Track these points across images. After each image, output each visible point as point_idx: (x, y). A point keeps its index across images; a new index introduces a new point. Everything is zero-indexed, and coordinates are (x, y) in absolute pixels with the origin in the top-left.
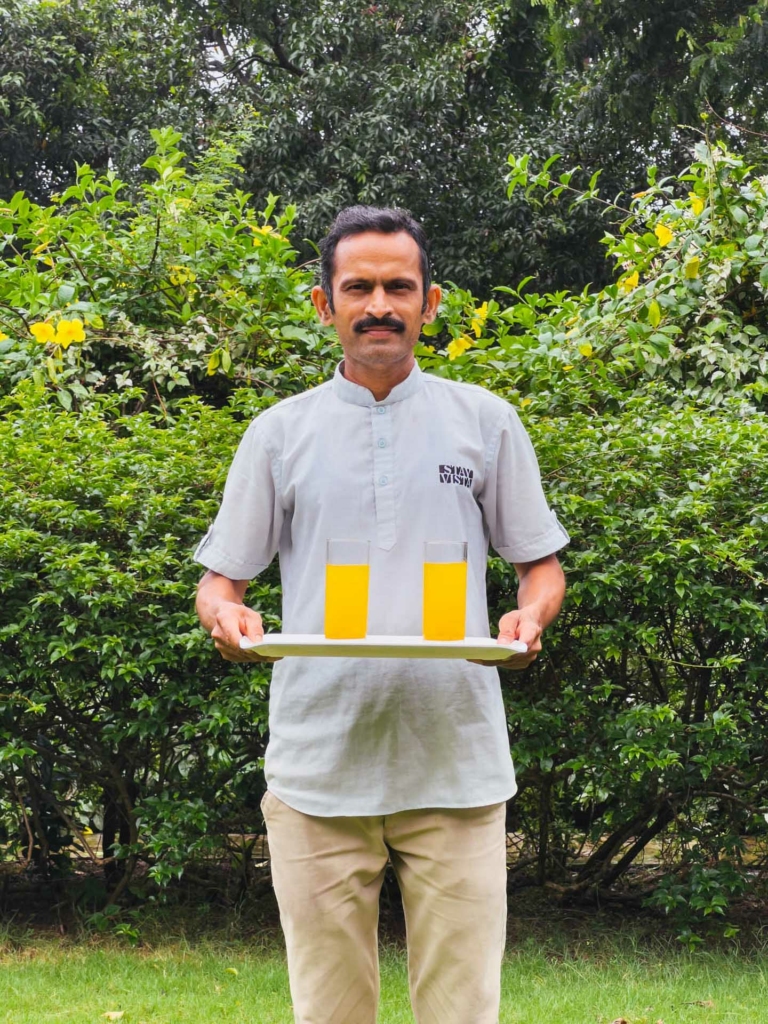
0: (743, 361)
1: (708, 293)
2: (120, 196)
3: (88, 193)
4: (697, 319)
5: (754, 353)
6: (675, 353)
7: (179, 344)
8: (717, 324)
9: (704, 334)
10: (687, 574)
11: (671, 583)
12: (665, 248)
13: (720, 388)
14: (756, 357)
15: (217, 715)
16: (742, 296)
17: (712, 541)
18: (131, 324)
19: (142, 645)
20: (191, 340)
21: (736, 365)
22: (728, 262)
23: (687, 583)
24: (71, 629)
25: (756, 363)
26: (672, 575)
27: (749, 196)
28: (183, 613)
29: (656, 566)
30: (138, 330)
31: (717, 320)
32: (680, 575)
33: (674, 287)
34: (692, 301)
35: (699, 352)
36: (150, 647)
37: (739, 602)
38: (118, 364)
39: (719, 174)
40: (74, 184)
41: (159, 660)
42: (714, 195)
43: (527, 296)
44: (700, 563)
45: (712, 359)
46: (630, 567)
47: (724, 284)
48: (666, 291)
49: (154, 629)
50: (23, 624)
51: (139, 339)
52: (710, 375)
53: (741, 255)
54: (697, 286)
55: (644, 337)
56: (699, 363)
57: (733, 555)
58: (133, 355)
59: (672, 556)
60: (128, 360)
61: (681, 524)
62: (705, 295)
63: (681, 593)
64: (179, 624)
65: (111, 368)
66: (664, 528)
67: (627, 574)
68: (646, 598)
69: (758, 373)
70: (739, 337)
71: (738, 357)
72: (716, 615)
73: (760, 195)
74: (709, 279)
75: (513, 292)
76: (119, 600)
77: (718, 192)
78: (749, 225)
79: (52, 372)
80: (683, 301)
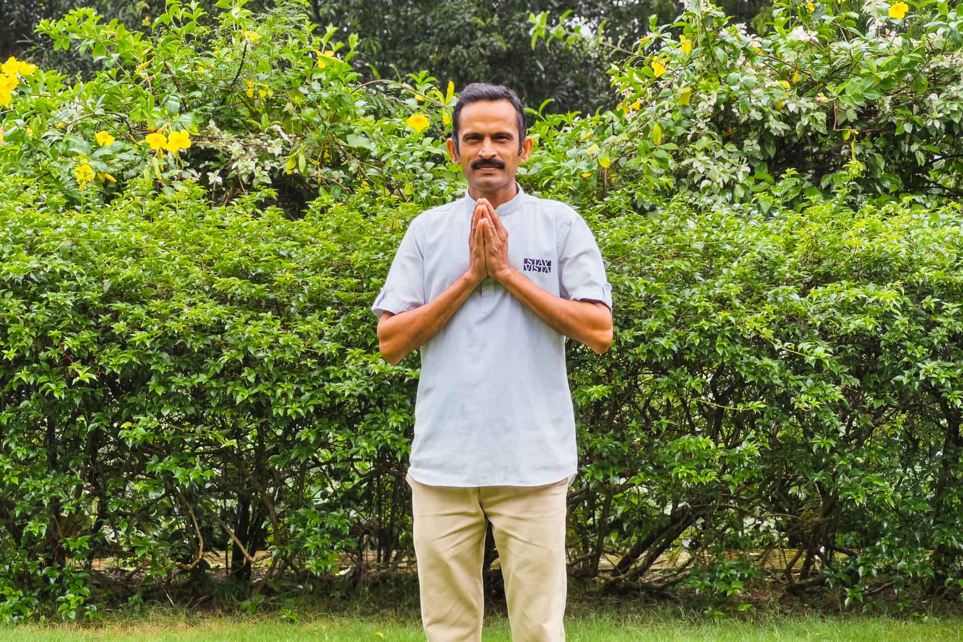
0: (724, 172)
1: (698, 116)
2: (202, 21)
3: (175, 19)
4: (689, 137)
5: (733, 165)
6: (672, 165)
7: (258, 148)
8: (704, 142)
9: (694, 150)
10: (723, 336)
11: (713, 344)
12: (659, 79)
13: (707, 193)
14: (734, 169)
15: (365, 444)
16: (721, 118)
17: (742, 315)
18: (219, 130)
19: (302, 390)
20: (270, 145)
21: (720, 176)
22: (714, 93)
23: (725, 344)
24: (251, 379)
25: (734, 173)
26: (713, 338)
27: (729, 39)
28: (332, 367)
29: (701, 331)
30: (226, 135)
31: (704, 138)
32: (719, 338)
33: (670, 111)
34: (686, 123)
35: (692, 164)
36: (308, 391)
37: (760, 359)
38: (207, 163)
39: (704, 21)
40: (163, 12)
41: (315, 402)
42: (700, 38)
43: (548, 116)
44: (732, 329)
45: (701, 170)
46: (681, 333)
47: (711, 110)
48: (664, 115)
49: (309, 377)
50: (210, 375)
51: (227, 143)
52: (700, 182)
53: (725, 88)
54: (689, 111)
55: (649, 151)
56: (690, 172)
57: (758, 326)
58: (219, 156)
59: (714, 324)
60: (216, 160)
61: (716, 300)
62: (695, 117)
63: (720, 351)
64: (331, 375)
65: (201, 166)
66: (707, 304)
67: (679, 338)
68: (693, 355)
69: (736, 182)
70: (720, 153)
71: (722, 169)
72: (745, 368)
73: (735, 38)
74: (700, 105)
75: (536, 113)
77: (703, 36)
78: (729, 63)
79: (157, 171)
80: (678, 123)
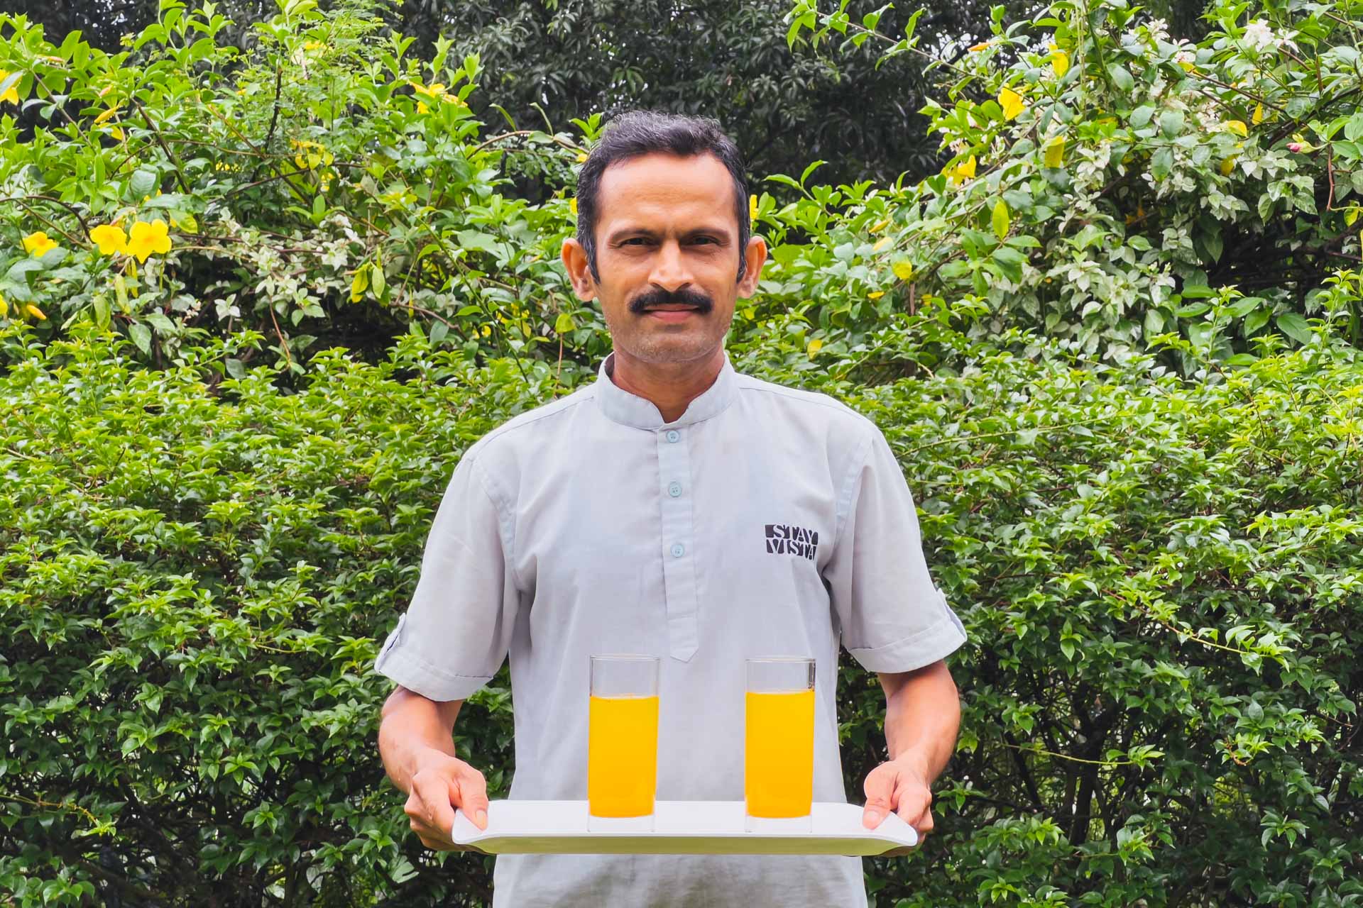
0: (1127, 287)
1: (1077, 189)
2: (222, 38)
3: (174, 33)
4: (1062, 227)
5: (1143, 275)
6: (1031, 275)
7: (308, 255)
8: (1091, 234)
9: (1071, 248)
10: (1078, 622)
11: (1054, 637)
12: (1013, 123)
13: (1095, 327)
14: (1145, 281)
15: (374, 833)
16: (1124, 192)
17: (1114, 574)
18: (238, 226)
20: (326, 251)
21: (1118, 294)
22: (1105, 145)
23: (1078, 637)
24: (154, 705)
25: (1146, 290)
26: (1056, 624)
27: (1135, 49)
28: (321, 679)
29: (1032, 611)
30: (250, 235)
31: (1090, 228)
32: (1068, 626)
33: (1028, 180)
34: (1054, 200)
35: (1066, 273)
36: (273, 729)
37: (1153, 666)
38: (219, 284)
39: (1091, 18)
40: (154, 20)
41: (286, 749)
42: (1084, 47)
43: (815, 189)
44: (1095, 607)
45: (1084, 285)
46: (993, 614)
47: (1100, 176)
48: (1016, 186)
49: (278, 701)
50: (80, 697)
51: (250, 249)
52: (1080, 307)
53: (1125, 134)
54: (1060, 178)
55: (985, 252)
56: (1065, 289)
57: (1145, 596)
58: (240, 272)
59: (1055, 598)
60: (236, 278)
61: (1065, 548)
62: (1072, 192)
63: (1069, 653)
64: (317, 694)
65: (209, 289)
66: (1044, 555)
67: (989, 624)
68: (1016, 660)
69: (1148, 305)
70: (1121, 252)
71: (1121, 282)
72: (1121, 685)
73: (1149, 48)
74: (1080, 169)
75: (795, 184)
76: (226, 661)
77: (1090, 43)
78: (1136, 91)
79: (122, 297)
80: (1041, 201)
